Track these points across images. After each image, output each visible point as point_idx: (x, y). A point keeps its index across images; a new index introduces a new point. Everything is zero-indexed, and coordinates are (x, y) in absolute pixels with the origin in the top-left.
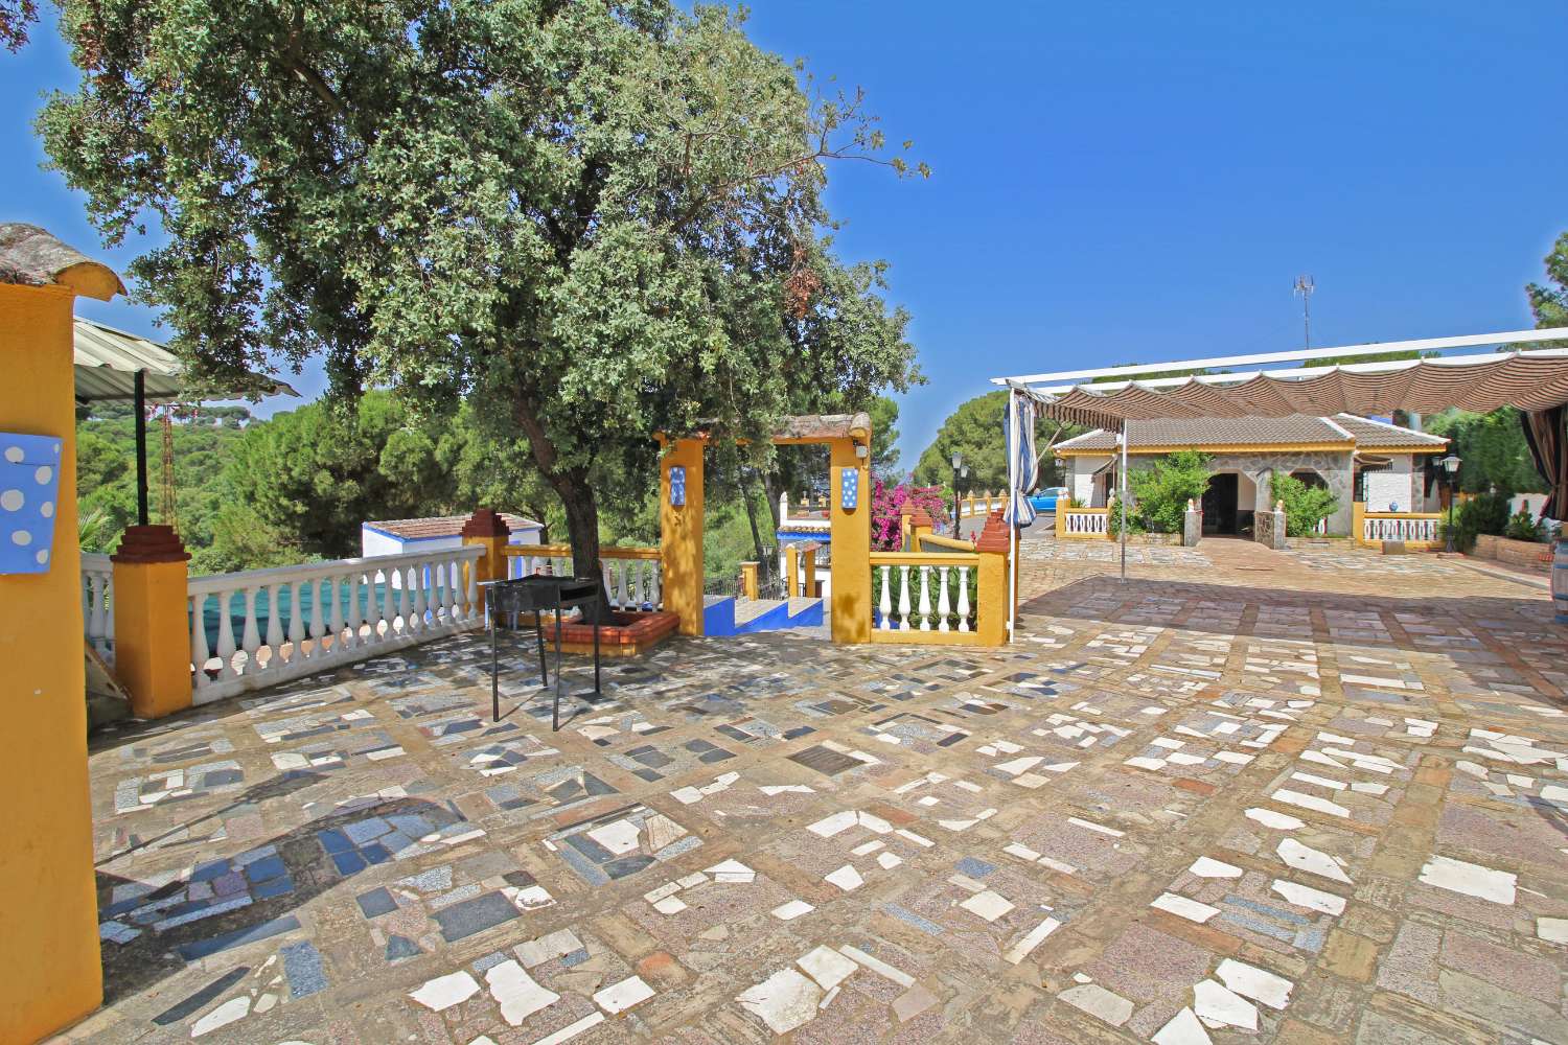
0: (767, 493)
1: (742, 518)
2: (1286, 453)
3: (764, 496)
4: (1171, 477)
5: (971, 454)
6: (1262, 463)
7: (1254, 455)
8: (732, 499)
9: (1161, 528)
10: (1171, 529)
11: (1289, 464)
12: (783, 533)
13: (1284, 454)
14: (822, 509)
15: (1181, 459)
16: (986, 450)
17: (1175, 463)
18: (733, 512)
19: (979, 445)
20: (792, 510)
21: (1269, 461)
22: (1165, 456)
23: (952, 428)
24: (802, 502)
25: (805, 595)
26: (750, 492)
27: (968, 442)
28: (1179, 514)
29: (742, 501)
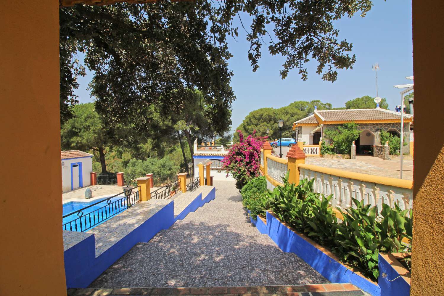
0: (188, 141)
1: (179, 150)
2: (386, 123)
3: (187, 142)
4: (346, 133)
5: (254, 128)
6: (377, 127)
7: (374, 124)
8: (176, 143)
9: (341, 152)
10: (346, 153)
11: (387, 128)
12: (196, 156)
13: (385, 124)
14: (209, 146)
15: (349, 126)
16: (258, 127)
17: (346, 127)
18: (176, 148)
19: (256, 125)
20: (198, 147)
21: (379, 127)
22: (342, 125)
23: (248, 120)
24: (202, 144)
25: (206, 184)
26: (182, 141)
27: (253, 124)
28: (349, 147)
29: (179, 144)
